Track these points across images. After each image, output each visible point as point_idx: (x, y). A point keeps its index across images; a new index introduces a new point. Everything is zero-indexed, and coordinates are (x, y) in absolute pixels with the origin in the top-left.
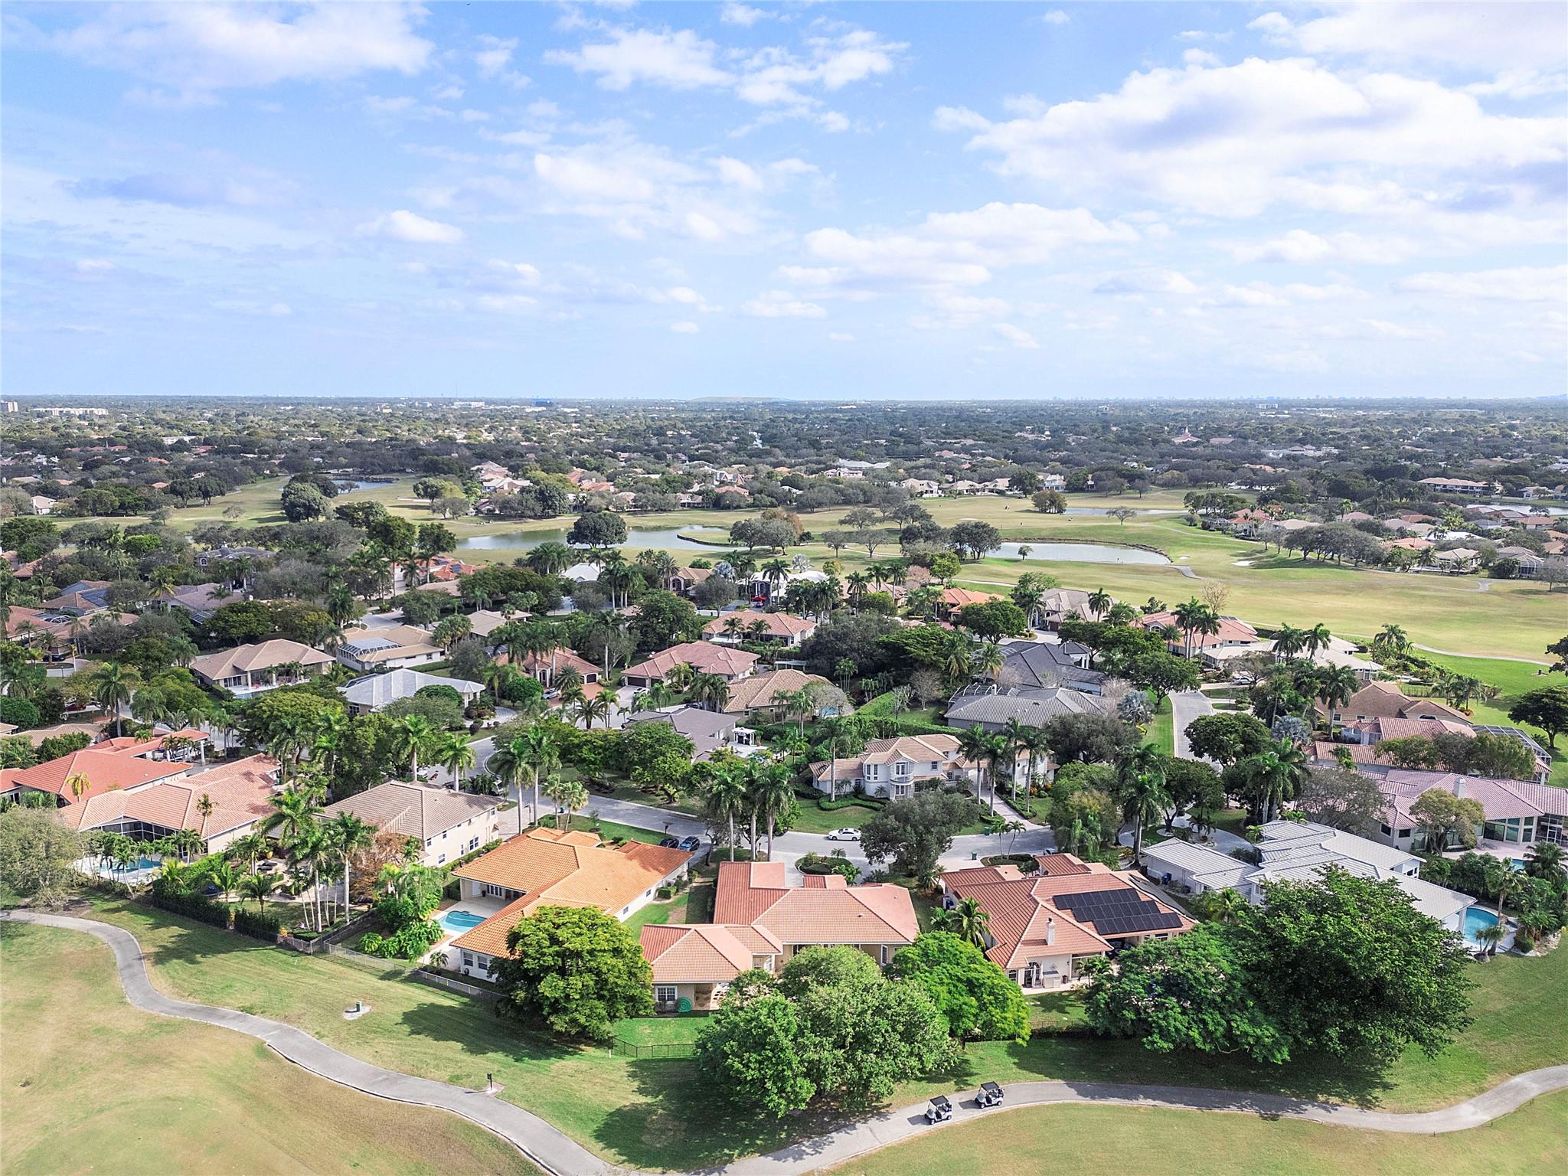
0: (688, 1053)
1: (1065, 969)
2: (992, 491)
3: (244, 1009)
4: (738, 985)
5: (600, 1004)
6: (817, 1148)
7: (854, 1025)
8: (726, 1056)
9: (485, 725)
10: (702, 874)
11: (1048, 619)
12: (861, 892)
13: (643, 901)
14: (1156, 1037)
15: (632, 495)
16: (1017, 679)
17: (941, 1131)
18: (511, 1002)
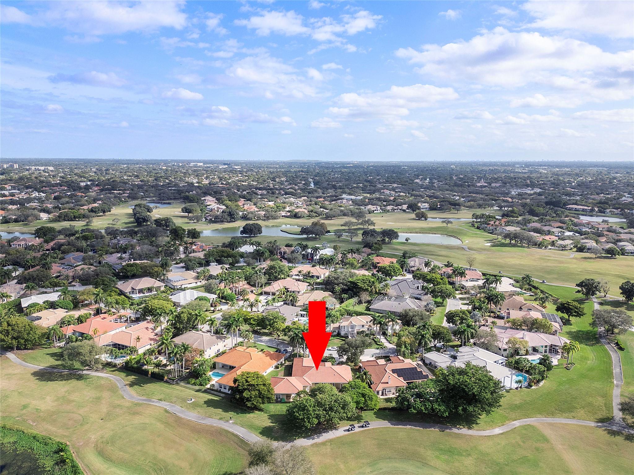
0: (284, 413)
1: (393, 391)
2: (400, 210)
3: (159, 400)
4: (298, 394)
5: (260, 399)
6: (318, 437)
7: (329, 405)
8: (294, 412)
9: (217, 309)
10: (289, 361)
11: (411, 269)
12: (336, 368)
13: (271, 369)
14: (412, 409)
15: (264, 213)
16: (395, 294)
17: (352, 433)
18: (235, 398)
